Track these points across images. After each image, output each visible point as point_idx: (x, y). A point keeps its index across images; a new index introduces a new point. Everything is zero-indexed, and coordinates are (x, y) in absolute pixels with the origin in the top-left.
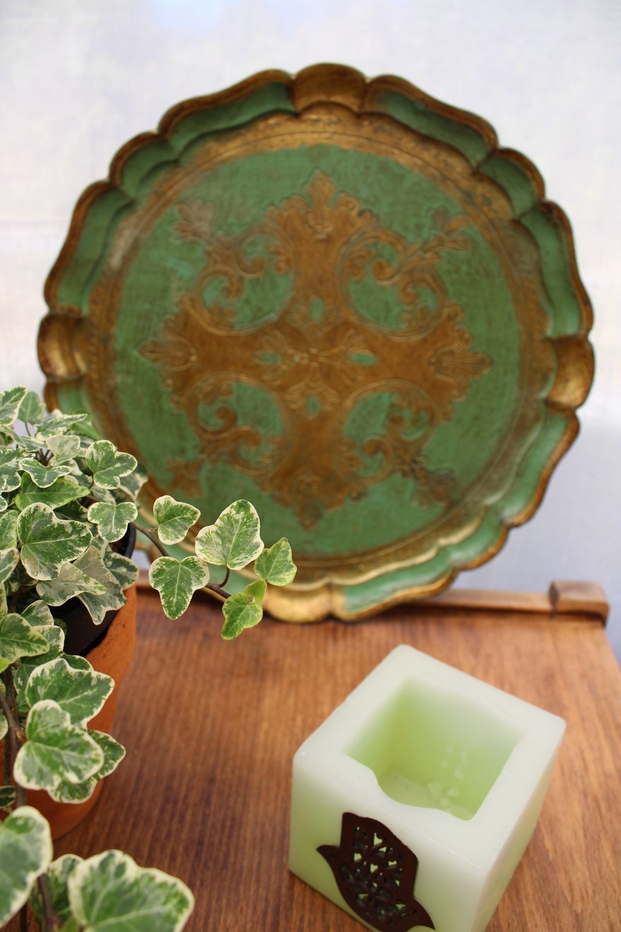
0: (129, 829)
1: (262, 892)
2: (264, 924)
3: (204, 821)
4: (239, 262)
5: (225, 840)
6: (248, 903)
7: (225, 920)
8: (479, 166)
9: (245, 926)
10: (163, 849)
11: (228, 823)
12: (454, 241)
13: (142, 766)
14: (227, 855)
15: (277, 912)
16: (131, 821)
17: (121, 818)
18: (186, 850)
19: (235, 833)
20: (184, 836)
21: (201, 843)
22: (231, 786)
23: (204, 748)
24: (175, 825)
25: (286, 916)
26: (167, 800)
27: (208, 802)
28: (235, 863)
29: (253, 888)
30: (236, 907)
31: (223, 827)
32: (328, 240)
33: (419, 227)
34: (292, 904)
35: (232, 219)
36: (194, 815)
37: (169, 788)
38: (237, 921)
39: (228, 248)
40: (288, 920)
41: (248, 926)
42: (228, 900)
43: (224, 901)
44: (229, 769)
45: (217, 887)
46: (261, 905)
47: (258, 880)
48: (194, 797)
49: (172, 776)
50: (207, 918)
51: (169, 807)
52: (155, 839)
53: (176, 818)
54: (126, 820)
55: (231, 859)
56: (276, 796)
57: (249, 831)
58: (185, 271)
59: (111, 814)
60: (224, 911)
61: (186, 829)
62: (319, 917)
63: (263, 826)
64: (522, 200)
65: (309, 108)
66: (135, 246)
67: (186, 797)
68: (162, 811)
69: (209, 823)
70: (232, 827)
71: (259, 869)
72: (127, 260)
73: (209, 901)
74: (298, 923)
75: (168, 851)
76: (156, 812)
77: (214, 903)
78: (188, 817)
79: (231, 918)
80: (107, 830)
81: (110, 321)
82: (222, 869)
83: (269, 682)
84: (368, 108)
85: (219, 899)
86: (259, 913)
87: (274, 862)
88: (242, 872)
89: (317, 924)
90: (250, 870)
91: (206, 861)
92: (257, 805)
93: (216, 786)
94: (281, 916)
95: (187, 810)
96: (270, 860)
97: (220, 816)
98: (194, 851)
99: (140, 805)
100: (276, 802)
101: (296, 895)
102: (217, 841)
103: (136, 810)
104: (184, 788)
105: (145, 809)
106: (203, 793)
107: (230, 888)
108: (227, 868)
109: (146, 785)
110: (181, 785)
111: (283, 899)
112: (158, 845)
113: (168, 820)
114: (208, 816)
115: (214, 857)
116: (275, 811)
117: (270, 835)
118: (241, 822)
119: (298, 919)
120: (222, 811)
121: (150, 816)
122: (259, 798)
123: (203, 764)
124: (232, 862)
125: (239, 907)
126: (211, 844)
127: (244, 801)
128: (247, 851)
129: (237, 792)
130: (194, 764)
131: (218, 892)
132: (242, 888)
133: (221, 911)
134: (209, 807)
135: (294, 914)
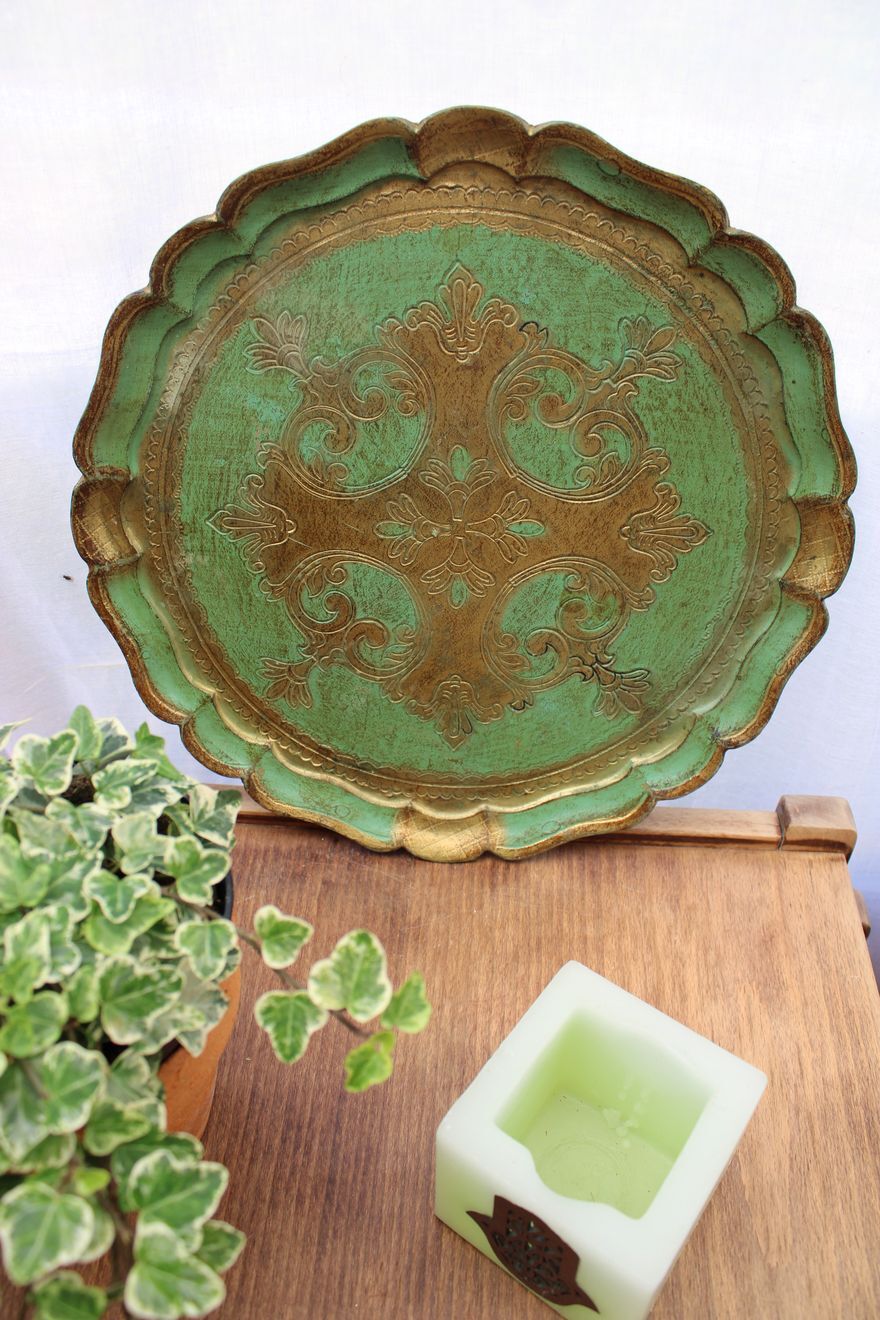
1: (405, 1243)
2: (408, 1283)
3: (335, 1152)
4: (348, 399)
5: (360, 1177)
6: (389, 1257)
7: (363, 1279)
8: (697, 256)
9: (386, 1287)
10: (288, 1190)
11: (363, 1155)
12: (658, 364)
13: (256, 1079)
14: (363, 1197)
15: (422, 1268)
16: (248, 1154)
17: (237, 1150)
18: (315, 1190)
19: (372, 1168)
20: (311, 1173)
21: (332, 1181)
22: (365, 1104)
23: (331, 1051)
24: (300, 1159)
25: (433, 1273)
26: (289, 1124)
27: (338, 1127)
28: (372, 1206)
29: (395, 1238)
30: (375, 1262)
31: (357, 1159)
32: (476, 367)
33: (607, 345)
34: (439, 1258)
35: (334, 339)
36: (322, 1144)
37: (290, 1109)
38: (377, 1280)
39: (331, 380)
40: (435, 1277)
41: (390, 1287)
42: (366, 1254)
43: (362, 1255)
46: (404, 1260)
47: (400, 1228)
48: (321, 1120)
49: (293, 1092)
50: (342, 1277)
51: (292, 1134)
52: (277, 1178)
53: (302, 1149)
54: (242, 1153)
55: (368, 1202)
56: (420, 1116)
57: (388, 1165)
58: (273, 414)
59: (224, 1145)
60: (361, 1268)
61: (313, 1164)
62: (471, 1274)
63: (405, 1157)
64: (760, 306)
65: (442, 171)
66: (198, 379)
67: (312, 1120)
68: (284, 1141)
69: (341, 1155)
70: (368, 1159)
71: (401, 1213)
72: (187, 399)
73: (345, 1256)
74: (446, 1282)
75: (294, 1192)
76: (277, 1141)
77: (350, 1258)
78: (315, 1148)
79: (370, 1276)
81: (171, 484)
82: (358, 1215)
83: (410, 954)
84: (531, 170)
85: (355, 1252)
86: (402, 1271)
87: (418, 1205)
88: (381, 1218)
89: (468, 1283)
90: (391, 1215)
91: (339, 1206)
92: (397, 1129)
93: (347, 1105)
94: (427, 1273)
95: (313, 1137)
96: (414, 1202)
97: (353, 1145)
98: (325, 1192)
99: (257, 1131)
100: (420, 1125)
101: (444, 1246)
102: (350, 1177)
103: (253, 1139)
104: (309, 1107)
105: (264, 1138)
106: (332, 1114)
107: (367, 1238)
108: (363, 1214)
109: (263, 1104)
110: (305, 1103)
111: (430, 1252)
112: (282, 1185)
113: (292, 1150)
114: (339, 1146)
115: (347, 1199)
116: (419, 1137)
117: (413, 1169)
118: (378, 1152)
119: (447, 1276)
120: (356, 1138)
121: (270, 1146)
122: (399, 1120)
123: (330, 1073)
124: (369, 1206)
125: (379, 1263)
126: (344, 1182)
127: (382, 1123)
128: (386, 1191)
129: (372, 1112)
130: (319, 1073)
131: (354, 1245)
132: (381, 1239)
133: (357, 1269)
134: (340, 1133)
135: (443, 1270)
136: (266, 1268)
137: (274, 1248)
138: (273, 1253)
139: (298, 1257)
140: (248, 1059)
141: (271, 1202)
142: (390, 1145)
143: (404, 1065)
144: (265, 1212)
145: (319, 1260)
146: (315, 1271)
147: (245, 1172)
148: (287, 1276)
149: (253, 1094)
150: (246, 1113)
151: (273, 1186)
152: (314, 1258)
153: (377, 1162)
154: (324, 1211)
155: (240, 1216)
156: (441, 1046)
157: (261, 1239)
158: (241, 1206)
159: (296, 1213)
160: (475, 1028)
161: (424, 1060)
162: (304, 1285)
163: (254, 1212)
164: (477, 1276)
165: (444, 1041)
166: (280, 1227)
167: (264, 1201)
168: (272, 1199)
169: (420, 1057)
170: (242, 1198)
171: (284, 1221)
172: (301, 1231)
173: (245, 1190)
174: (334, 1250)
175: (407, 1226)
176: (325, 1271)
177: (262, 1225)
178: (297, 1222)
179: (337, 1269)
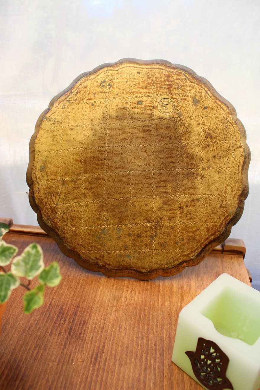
0: (44, 322)
1: (92, 347)
2: (91, 359)
3: (73, 321)
5: (80, 328)
6: (86, 351)
7: (77, 356)
9: (84, 359)
10: (56, 330)
11: (82, 322)
13: (52, 300)
14: (80, 334)
15: (97, 354)
16: (46, 320)
17: (42, 318)
18: (65, 331)
19: (85, 326)
20: (65, 326)
21: (71, 329)
22: (85, 309)
23: (76, 295)
24: (62, 322)
25: (100, 356)
26: (60, 313)
27: (75, 315)
28: (83, 336)
29: (89, 346)
31: (80, 323)
36: (69, 319)
37: (61, 309)
38: (81, 357)
40: (101, 357)
41: (85, 359)
43: (77, 350)
44: (85, 303)
45: (75, 344)
46: (91, 352)
47: (91, 343)
48: (70, 312)
49: (63, 305)
50: (70, 355)
51: (61, 316)
52: (54, 326)
53: (63, 320)
54: (44, 319)
55: (82, 335)
56: (102, 314)
57: (90, 326)
59: (38, 317)
61: (66, 324)
62: (113, 357)
63: (96, 324)
67: (67, 312)
68: (58, 317)
69: (75, 322)
70: (84, 324)
71: (92, 339)
73: (72, 349)
74: (105, 359)
75: (58, 331)
76: (55, 317)
77: (73, 350)
78: (67, 319)
79: (79, 356)
80: (36, 322)
82: (78, 338)
85: (75, 349)
86: (90, 355)
87: (98, 338)
88: (85, 340)
89: (112, 360)
90: (89, 339)
91: (72, 335)
92: (94, 317)
93: (80, 309)
94: (98, 356)
95: (67, 316)
96: (97, 337)
97: (80, 320)
98: (68, 331)
99: (50, 314)
100: (102, 316)
101: (105, 349)
102: (77, 328)
103: (48, 316)
104: (67, 309)
105: (51, 316)
106: (74, 311)
107: (80, 345)
108: (80, 338)
109: (53, 307)
110: (66, 308)
111: (100, 350)
112: (55, 329)
113: (60, 320)
114: (75, 319)
115: (75, 334)
116: (101, 319)
117: (98, 327)
118: (87, 322)
119: (105, 358)
120: (81, 318)
121: (53, 318)
122: (95, 314)
123: (75, 300)
124: (82, 336)
125: (83, 352)
126: (75, 329)
127: (90, 314)
128: (88, 333)
129: (87, 312)
130: (72, 300)
131: (75, 346)
132: (85, 346)
133: (76, 353)
134: (76, 316)
135: (104, 356)
136: (46, 351)
137: (49, 346)
138: (49, 347)
139: (56, 349)
140: (50, 295)
141: (50, 333)
142: (91, 320)
143: (99, 300)
144: (48, 336)
145: (63, 350)
146: (61, 353)
147: (43, 324)
148: (52, 354)
149: (50, 304)
150: (47, 309)
151: (52, 329)
152: (62, 349)
153: (87, 325)
154: (67, 337)
155: (40, 336)
156: (111, 296)
157: (45, 343)
158: (41, 333)
159: (58, 337)
160: (123, 292)
161: (106, 299)
162: (57, 357)
163: (44, 335)
164: (115, 358)
165: (113, 295)
166: (52, 340)
167: (48, 332)
168: (51, 332)
169: (104, 298)
170: (41, 331)
171: (54, 338)
172: (59, 341)
173: (43, 329)
174: (69, 347)
175: (94, 342)
176: (65, 353)
177: (46, 339)
178: (58, 339)
179: (69, 353)
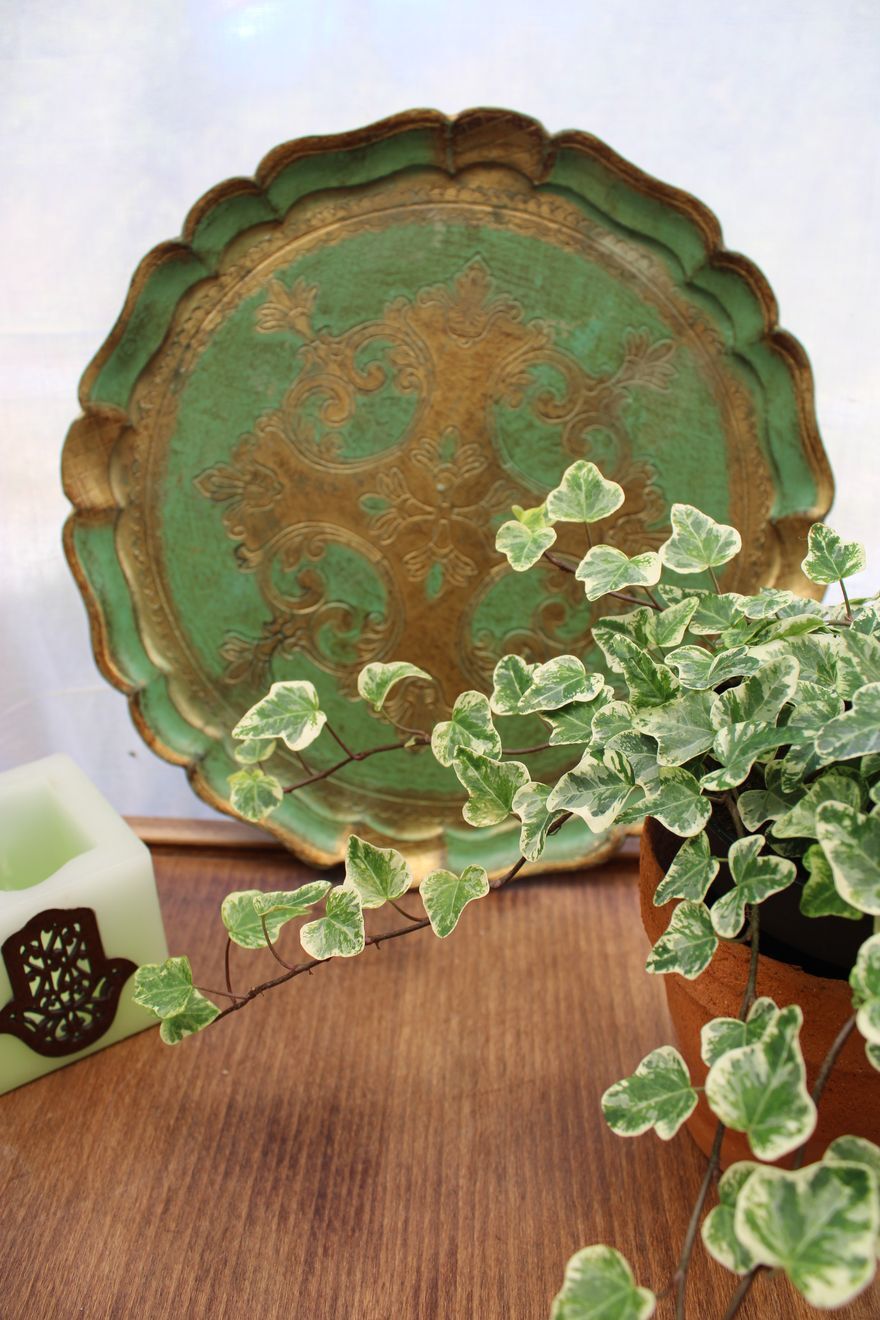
0: (219, 1179)
1: (412, 1261)
2: (416, 1305)
3: (326, 1166)
4: (350, 371)
5: (356, 1191)
6: (392, 1276)
7: (361, 1302)
9: (389, 1310)
10: (268, 1205)
11: (360, 1167)
13: (234, 1092)
14: (360, 1211)
15: (434, 1287)
16: (222, 1168)
17: (208, 1163)
18: (302, 1205)
19: (370, 1181)
20: (297, 1187)
21: (322, 1195)
22: (361, 1115)
23: (321, 1064)
24: (284, 1171)
25: (447, 1293)
26: (271, 1137)
27: (330, 1139)
28: (371, 1221)
29: (399, 1255)
30: (375, 1282)
31: (352, 1173)
34: (454, 1276)
36: (310, 1157)
37: (274, 1121)
38: (377, 1301)
40: (449, 1298)
41: (394, 1309)
42: (364, 1273)
43: (359, 1275)
44: (358, 1093)
45: (346, 1255)
46: (411, 1280)
47: (405, 1243)
48: (309, 1133)
49: (278, 1105)
50: (335, 1299)
51: (275, 1147)
52: (256, 1192)
53: (286, 1162)
54: (215, 1167)
55: (366, 1217)
56: (427, 1128)
57: (389, 1177)
59: (193, 1159)
60: (359, 1289)
61: (300, 1178)
62: (494, 1293)
63: (409, 1169)
67: (299, 1132)
68: (265, 1153)
69: (333, 1168)
70: (365, 1172)
71: (405, 1229)
73: (338, 1275)
74: (464, 1302)
75: (276, 1207)
76: (257, 1155)
77: (344, 1277)
78: (303, 1161)
79: (368, 1296)
80: (188, 1179)
82: (353, 1231)
83: (410, 971)
85: (349, 1273)
86: (409, 1291)
87: (427, 1221)
88: (381, 1234)
89: (491, 1303)
90: (394, 1230)
91: (330, 1221)
92: (400, 1141)
93: (341, 1116)
94: (440, 1293)
95: (300, 1150)
96: (422, 1217)
97: (348, 1158)
98: (313, 1207)
99: (233, 1145)
100: (426, 1137)
101: (460, 1262)
102: (344, 1191)
103: (227, 1152)
104: (295, 1120)
105: (241, 1151)
106: (322, 1126)
107: (365, 1256)
108: (361, 1230)
109: (241, 1117)
110: (290, 1115)
111: (442, 1270)
112: (260, 1201)
113: (274, 1164)
114: (331, 1158)
115: (341, 1215)
116: (426, 1148)
117: (420, 1181)
118: (378, 1164)
119: (464, 1297)
120: (351, 1151)
121: (248, 1160)
122: (402, 1132)
123: (320, 1086)
124: (367, 1221)
125: (380, 1283)
126: (337, 1196)
127: (382, 1135)
128: (388, 1204)
129: (370, 1124)
130: (308, 1086)
131: (349, 1263)
132: (382, 1256)
133: (354, 1288)
134: (332, 1146)
135: (459, 1290)
136: (240, 1290)
137: (250, 1269)
138: (249, 1274)
139: (279, 1278)
140: (225, 1072)
141: (247, 1219)
142: (392, 1156)
143: (407, 1076)
144: (241, 1230)
145: (306, 1281)
146: (301, 1293)
147: (217, 1187)
148: (266, 1300)
149: (230, 1107)
150: (220, 1126)
151: (251, 1201)
152: (300, 1279)
153: (377, 1174)
154: (312, 1228)
155: (209, 1233)
156: (449, 1057)
157: (234, 1259)
158: (212, 1222)
159: (278, 1230)
160: (487, 1040)
161: (430, 1072)
162: (286, 1309)
163: (226, 1230)
164: (502, 1295)
165: (452, 1053)
166: (258, 1246)
167: (239, 1217)
168: (250, 1215)
169: (425, 1069)
170: (212, 1214)
171: (265, 1239)
172: (284, 1249)
173: (216, 1206)
174: (324, 1269)
175: (412, 1240)
176: (314, 1294)
177: (236, 1243)
178: (279, 1239)
179: (329, 1292)
